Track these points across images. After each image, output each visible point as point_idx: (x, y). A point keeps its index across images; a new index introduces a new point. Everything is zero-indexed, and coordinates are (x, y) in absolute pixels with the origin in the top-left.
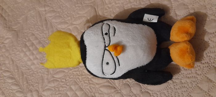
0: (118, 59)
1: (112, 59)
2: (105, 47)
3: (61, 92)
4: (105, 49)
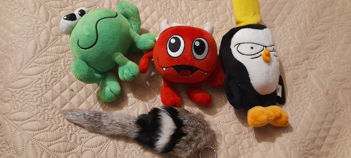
0: (258, 57)
1: (256, 52)
2: (266, 47)
3: (155, 4)
4: (264, 46)
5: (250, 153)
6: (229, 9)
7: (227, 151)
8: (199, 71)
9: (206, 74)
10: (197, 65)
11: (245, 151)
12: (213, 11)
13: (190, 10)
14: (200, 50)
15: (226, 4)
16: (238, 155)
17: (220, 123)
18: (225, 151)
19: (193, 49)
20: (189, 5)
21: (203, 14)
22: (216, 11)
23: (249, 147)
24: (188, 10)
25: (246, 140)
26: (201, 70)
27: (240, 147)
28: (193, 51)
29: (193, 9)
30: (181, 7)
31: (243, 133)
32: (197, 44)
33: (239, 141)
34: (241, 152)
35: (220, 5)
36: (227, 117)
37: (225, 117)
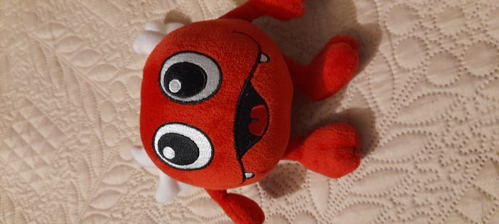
5: (482, 14)
6: (116, 76)
7: (480, 78)
8: (253, 81)
9: (264, 58)
10: (236, 89)
11: (476, 26)
12: (120, 112)
13: (122, 166)
14: (192, 78)
15: (106, 83)
16: (490, 46)
17: (396, 97)
18: (481, 83)
19: (189, 99)
20: (112, 166)
21: (129, 134)
22: (121, 105)
23: (463, 15)
24: (122, 168)
25: (441, 26)
26: (251, 75)
27: (466, 41)
28: (194, 98)
29: (120, 159)
30: (119, 186)
31: (420, 34)
32: (175, 86)
33: (447, 46)
34: (481, 37)
35: (109, 96)
36: (377, 79)
37: (379, 85)
